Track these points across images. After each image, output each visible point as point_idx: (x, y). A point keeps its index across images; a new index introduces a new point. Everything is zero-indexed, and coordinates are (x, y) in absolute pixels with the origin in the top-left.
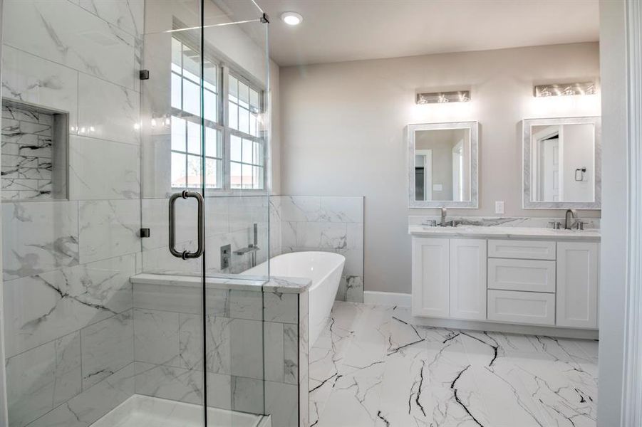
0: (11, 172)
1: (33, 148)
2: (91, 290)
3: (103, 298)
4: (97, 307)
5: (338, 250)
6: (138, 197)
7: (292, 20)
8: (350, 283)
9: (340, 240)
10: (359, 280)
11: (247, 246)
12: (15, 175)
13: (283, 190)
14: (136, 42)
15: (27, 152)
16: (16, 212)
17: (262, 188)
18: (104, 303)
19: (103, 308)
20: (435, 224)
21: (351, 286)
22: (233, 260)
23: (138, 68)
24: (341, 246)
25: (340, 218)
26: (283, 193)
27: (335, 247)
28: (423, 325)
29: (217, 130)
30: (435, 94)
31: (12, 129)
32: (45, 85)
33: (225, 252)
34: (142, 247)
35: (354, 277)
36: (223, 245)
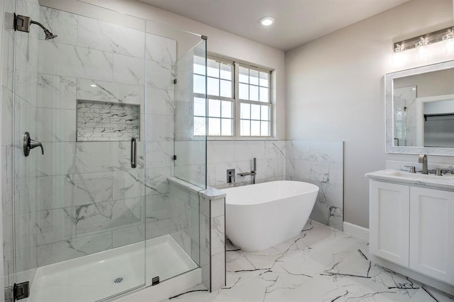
0: (123, 130)
1: (131, 120)
2: (149, 180)
3: (154, 184)
4: (152, 188)
5: (322, 183)
6: (173, 140)
7: (267, 22)
8: (332, 212)
9: (324, 176)
10: (339, 211)
11: (250, 172)
12: (124, 131)
13: (286, 137)
14: (172, 66)
15: (129, 122)
16: (119, 146)
17: (269, 135)
18: (154, 187)
19: (154, 189)
20: (414, 170)
21: (333, 215)
22: (237, 179)
23: (173, 78)
24: (325, 180)
25: (324, 158)
26: (286, 139)
27: (320, 181)
28: (382, 265)
29: (232, 102)
30: (417, 39)
31: (123, 114)
32: (131, 95)
33: (230, 173)
34: (175, 164)
35: (335, 208)
36: (228, 169)
